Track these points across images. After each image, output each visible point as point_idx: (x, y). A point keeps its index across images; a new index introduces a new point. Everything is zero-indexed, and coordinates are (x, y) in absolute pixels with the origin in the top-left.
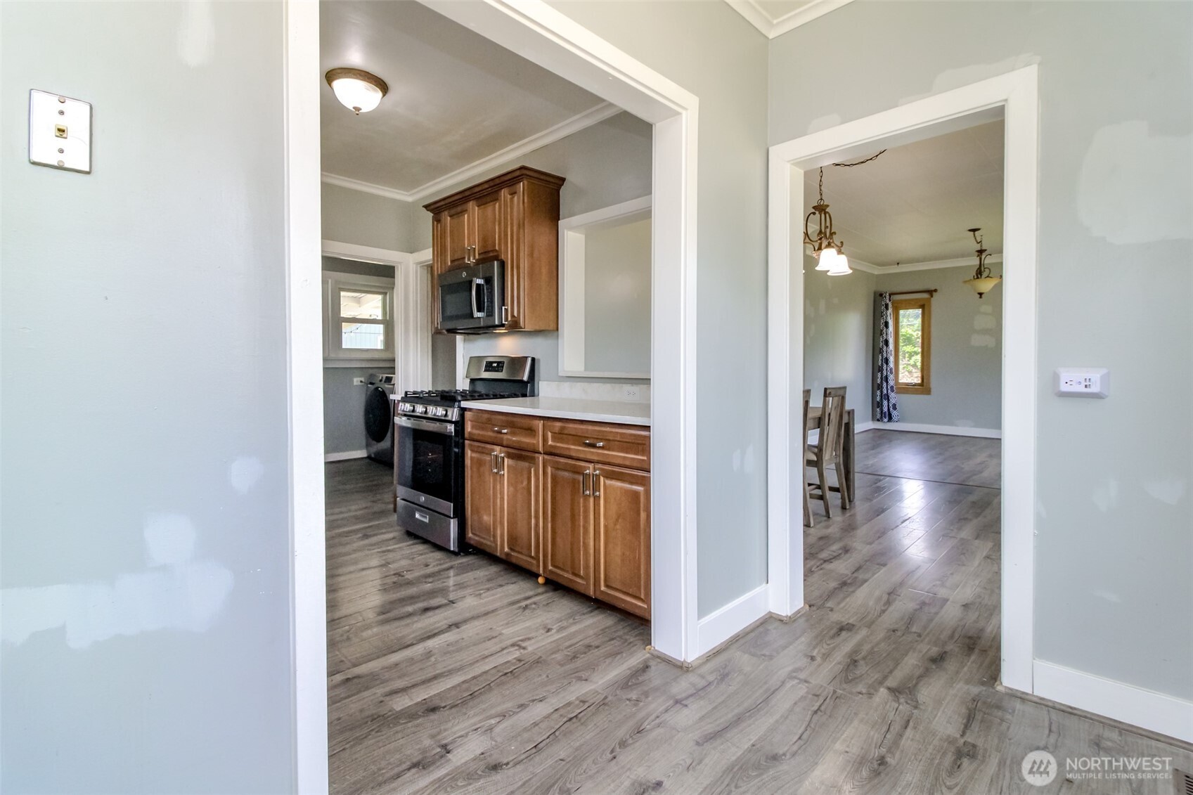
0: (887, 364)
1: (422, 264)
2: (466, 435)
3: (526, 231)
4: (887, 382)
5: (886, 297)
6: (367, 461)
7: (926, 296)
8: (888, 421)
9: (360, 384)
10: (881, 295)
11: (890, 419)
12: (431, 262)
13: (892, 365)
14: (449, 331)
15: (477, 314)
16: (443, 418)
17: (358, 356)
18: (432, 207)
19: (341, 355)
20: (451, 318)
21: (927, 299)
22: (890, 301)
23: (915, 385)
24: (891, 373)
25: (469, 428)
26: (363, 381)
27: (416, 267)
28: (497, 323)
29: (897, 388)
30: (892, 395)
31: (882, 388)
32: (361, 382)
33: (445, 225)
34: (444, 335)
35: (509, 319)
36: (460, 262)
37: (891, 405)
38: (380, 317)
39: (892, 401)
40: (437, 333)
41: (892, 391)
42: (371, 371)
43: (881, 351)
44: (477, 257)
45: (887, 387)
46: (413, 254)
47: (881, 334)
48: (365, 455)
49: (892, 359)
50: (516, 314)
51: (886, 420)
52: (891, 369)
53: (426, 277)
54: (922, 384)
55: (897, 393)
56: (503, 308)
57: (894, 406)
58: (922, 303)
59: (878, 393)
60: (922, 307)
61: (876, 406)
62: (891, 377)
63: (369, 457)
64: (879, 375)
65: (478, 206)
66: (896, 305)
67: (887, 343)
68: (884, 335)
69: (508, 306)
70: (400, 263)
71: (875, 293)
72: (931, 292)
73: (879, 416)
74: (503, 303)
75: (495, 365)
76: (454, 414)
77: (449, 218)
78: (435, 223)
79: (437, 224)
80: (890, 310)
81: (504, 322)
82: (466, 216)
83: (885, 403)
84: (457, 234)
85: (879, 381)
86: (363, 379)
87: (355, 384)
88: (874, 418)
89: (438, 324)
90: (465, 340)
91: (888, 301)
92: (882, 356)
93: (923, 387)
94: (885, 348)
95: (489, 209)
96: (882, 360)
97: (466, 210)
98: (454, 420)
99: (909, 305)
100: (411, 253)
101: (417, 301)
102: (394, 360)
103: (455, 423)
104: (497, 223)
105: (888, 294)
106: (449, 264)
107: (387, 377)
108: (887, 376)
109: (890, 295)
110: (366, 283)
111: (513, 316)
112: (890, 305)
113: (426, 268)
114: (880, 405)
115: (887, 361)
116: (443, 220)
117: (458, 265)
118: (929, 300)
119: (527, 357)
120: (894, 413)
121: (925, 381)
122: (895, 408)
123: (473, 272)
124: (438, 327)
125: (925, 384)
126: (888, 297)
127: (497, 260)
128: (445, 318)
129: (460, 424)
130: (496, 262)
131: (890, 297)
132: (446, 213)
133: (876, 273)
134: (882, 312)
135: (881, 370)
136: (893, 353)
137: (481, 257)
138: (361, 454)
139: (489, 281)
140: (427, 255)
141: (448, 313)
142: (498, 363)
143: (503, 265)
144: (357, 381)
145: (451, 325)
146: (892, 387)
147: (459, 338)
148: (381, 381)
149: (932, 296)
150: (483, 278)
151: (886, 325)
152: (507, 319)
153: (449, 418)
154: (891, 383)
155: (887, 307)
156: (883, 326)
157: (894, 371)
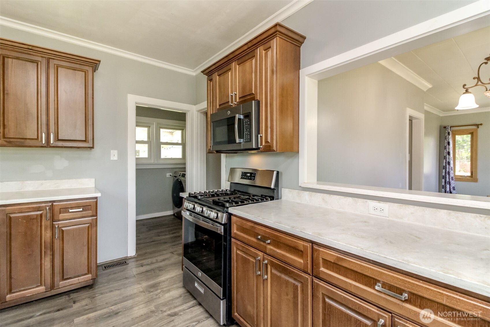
0: (449, 164)
1: (201, 111)
2: (232, 235)
3: (278, 76)
4: (449, 175)
5: (448, 129)
6: (173, 217)
7: (475, 127)
9: (169, 176)
10: (445, 127)
12: (207, 110)
13: (452, 165)
14: (217, 152)
15: (238, 140)
16: (215, 219)
17: (168, 162)
18: (207, 71)
19: (161, 162)
20: (220, 143)
22: (450, 130)
23: (467, 177)
24: (452, 170)
25: (234, 230)
26: (171, 175)
27: (198, 114)
28: (254, 147)
29: (455, 178)
30: (452, 182)
31: (446, 178)
32: (170, 175)
33: (216, 82)
34: (215, 153)
35: (264, 144)
36: (226, 105)
37: (451, 187)
38: (180, 142)
39: (452, 185)
40: (209, 152)
41: (452, 179)
42: (175, 170)
43: (445, 158)
44: (238, 100)
45: (449, 178)
46: (196, 106)
47: (445, 149)
48: (172, 214)
49: (452, 162)
50: (269, 140)
52: (451, 168)
53: (203, 117)
55: (455, 181)
56: (259, 135)
57: (454, 188)
58: (471, 132)
59: (443, 180)
60: (471, 134)
61: (441, 187)
62: (452, 172)
63: (174, 215)
64: (444, 171)
65: (238, 65)
66: (454, 133)
67: (449, 153)
68: (447, 149)
69: (262, 134)
70: (188, 111)
71: (440, 127)
72: (478, 125)
74: (258, 132)
75: (249, 175)
76: (223, 218)
77: (218, 77)
78: (209, 82)
79: (210, 82)
80: (450, 136)
81: (259, 146)
82: (230, 73)
83: (448, 186)
84: (223, 87)
85: (444, 174)
86: (171, 174)
87: (167, 176)
89: (210, 146)
90: (226, 157)
91: (449, 131)
92: (446, 160)
93: (473, 178)
94: (448, 156)
95: (248, 64)
96: (446, 163)
97: (230, 69)
98: (223, 223)
99: (463, 132)
100: (195, 105)
101: (198, 133)
102: (185, 164)
103: (224, 225)
104: (253, 74)
105: (449, 127)
106: (218, 107)
107: (183, 174)
108: (449, 171)
109: (451, 127)
110: (173, 124)
111: (267, 142)
112: (451, 133)
113: (203, 113)
114: (444, 186)
116: (214, 79)
117: (224, 106)
118: (476, 130)
119: (274, 171)
121: (473, 174)
123: (235, 110)
124: (210, 149)
125: (473, 176)
126: (449, 128)
127: (255, 100)
128: (216, 143)
129: (228, 226)
130: (253, 101)
131: (450, 128)
132: (216, 74)
133: (441, 115)
134: (446, 137)
135: (445, 168)
136: (452, 159)
137: (241, 100)
138: (170, 213)
139: (248, 116)
140: (204, 105)
141: (218, 140)
142: (251, 174)
143: (258, 103)
144: (168, 175)
145: (219, 148)
146: (452, 178)
147: (223, 155)
148: (180, 175)
149: (478, 128)
150: (243, 114)
151: (449, 143)
152: (261, 144)
153: (220, 221)
154: (452, 175)
155: (449, 134)
156: (446, 144)
157: (453, 168)
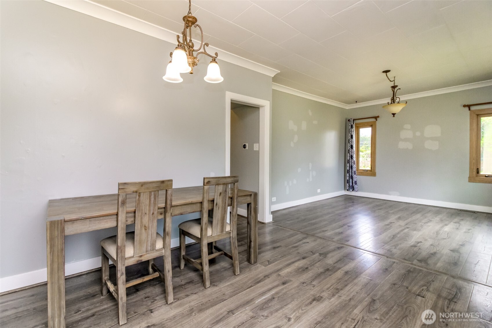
0: (352, 158)
4: (352, 169)
7: (374, 120)
8: (353, 191)
10: (349, 120)
11: (353, 190)
13: (355, 159)
21: (374, 121)
22: (354, 124)
23: (367, 171)
24: (355, 164)
29: (358, 172)
30: (354, 176)
31: (350, 172)
37: (354, 182)
39: (355, 180)
41: (355, 174)
43: (349, 152)
45: (352, 172)
49: (355, 156)
51: (351, 190)
52: (354, 162)
54: (371, 171)
55: (357, 175)
57: (356, 182)
58: (371, 124)
59: (347, 175)
60: (371, 126)
61: (346, 182)
62: (355, 166)
64: (348, 165)
66: (357, 126)
67: (352, 147)
68: (350, 143)
71: (346, 119)
72: (376, 118)
73: (348, 188)
80: (354, 129)
83: (351, 180)
85: (348, 168)
88: (345, 189)
91: (352, 124)
92: (350, 154)
93: (372, 173)
94: (351, 150)
96: (349, 157)
99: (365, 125)
105: (352, 120)
108: (352, 165)
109: (354, 120)
112: (354, 126)
114: (348, 182)
115: (352, 157)
118: (375, 123)
120: (355, 186)
121: (372, 168)
122: (356, 184)
125: (372, 170)
126: (352, 121)
131: (354, 121)
133: (347, 108)
134: (349, 130)
135: (349, 162)
146: (355, 172)
149: (377, 120)
151: (352, 137)
154: (354, 169)
155: (352, 127)
156: (350, 137)
157: (356, 162)
